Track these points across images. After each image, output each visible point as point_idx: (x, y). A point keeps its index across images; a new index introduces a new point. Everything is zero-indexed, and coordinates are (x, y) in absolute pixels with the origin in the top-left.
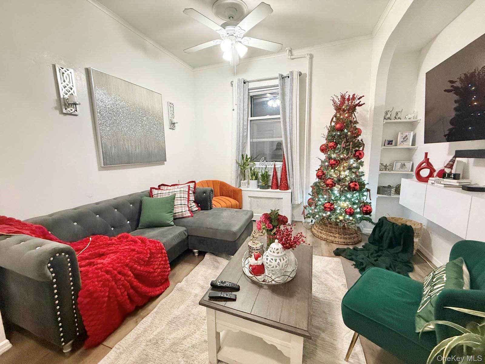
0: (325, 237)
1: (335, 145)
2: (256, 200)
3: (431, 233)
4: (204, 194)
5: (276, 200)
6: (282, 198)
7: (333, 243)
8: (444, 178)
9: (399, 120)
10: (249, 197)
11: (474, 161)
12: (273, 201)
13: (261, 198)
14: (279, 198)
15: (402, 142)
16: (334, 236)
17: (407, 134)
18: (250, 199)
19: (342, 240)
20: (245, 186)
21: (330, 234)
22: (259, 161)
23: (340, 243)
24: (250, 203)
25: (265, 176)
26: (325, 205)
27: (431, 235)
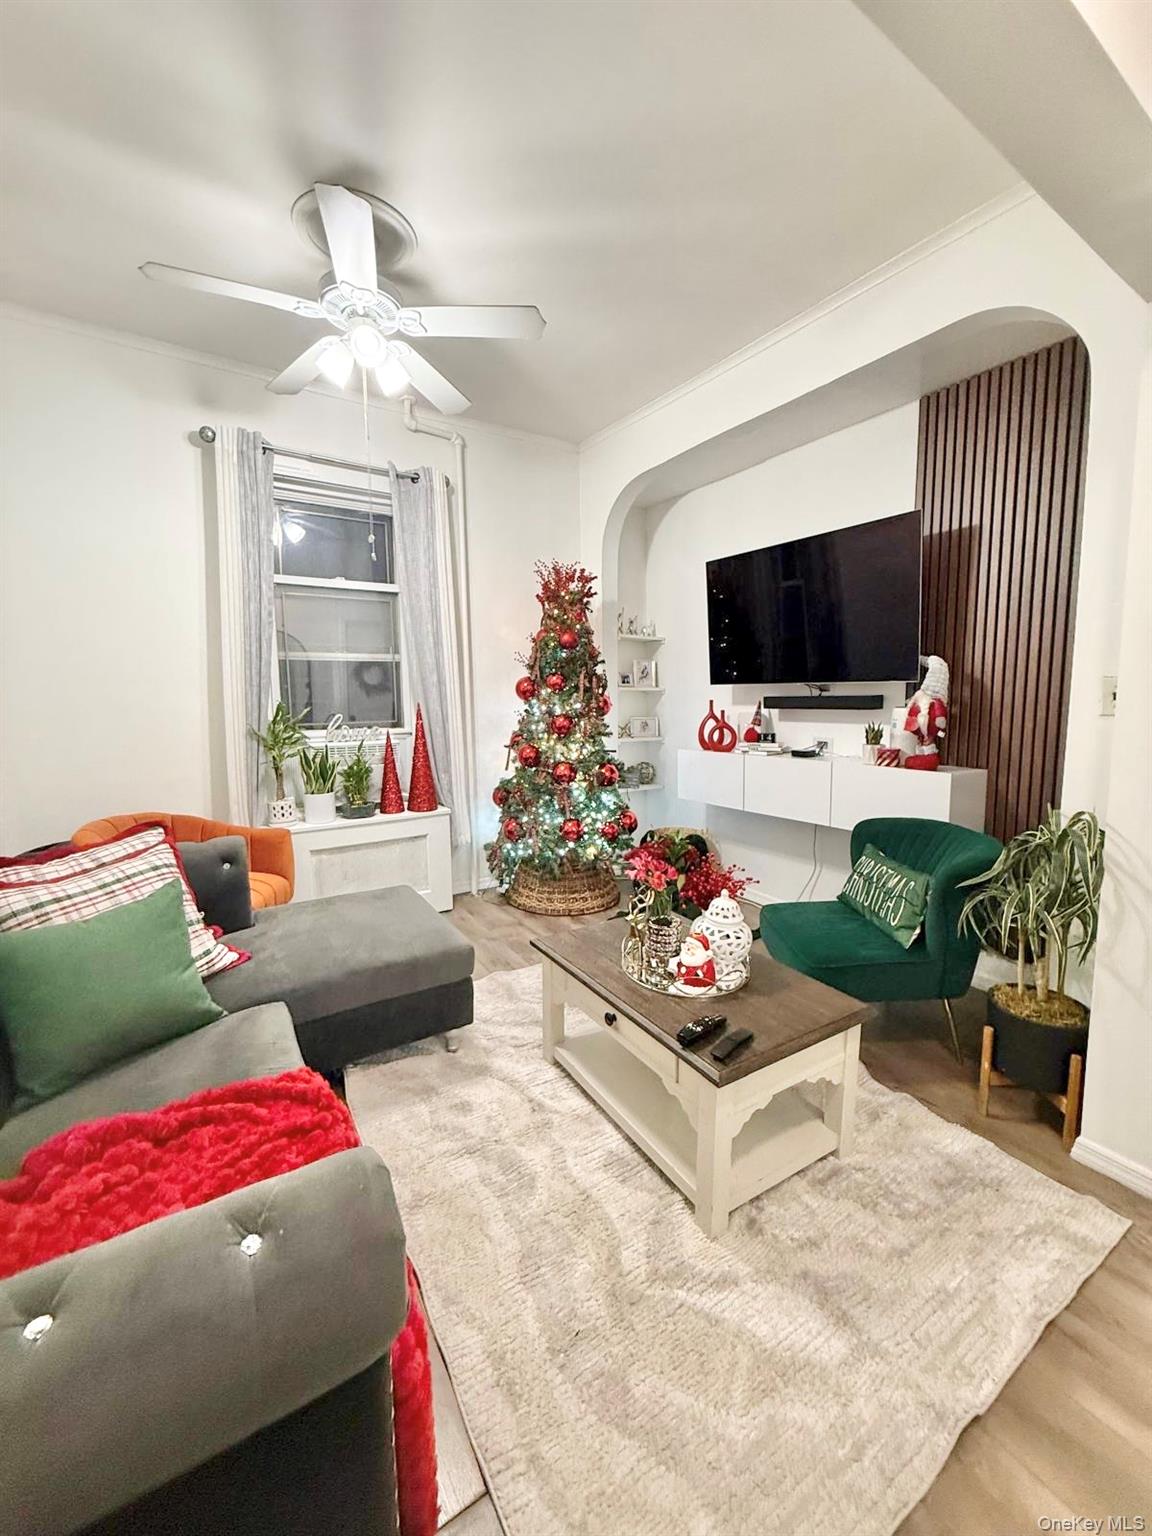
0: (564, 906)
1: (563, 681)
2: (337, 858)
3: (717, 842)
4: (227, 866)
5: (404, 843)
6: (425, 836)
7: (584, 914)
8: (758, 741)
9: (634, 636)
10: (314, 852)
11: (780, 713)
12: (397, 848)
13: (356, 847)
14: (415, 837)
15: (641, 678)
16: (582, 898)
17: (647, 664)
18: (314, 859)
19: (599, 901)
20: (291, 818)
21: (573, 896)
22: (325, 728)
23: (596, 909)
24: (318, 873)
25: (357, 775)
26: (566, 828)
27: (717, 846)
